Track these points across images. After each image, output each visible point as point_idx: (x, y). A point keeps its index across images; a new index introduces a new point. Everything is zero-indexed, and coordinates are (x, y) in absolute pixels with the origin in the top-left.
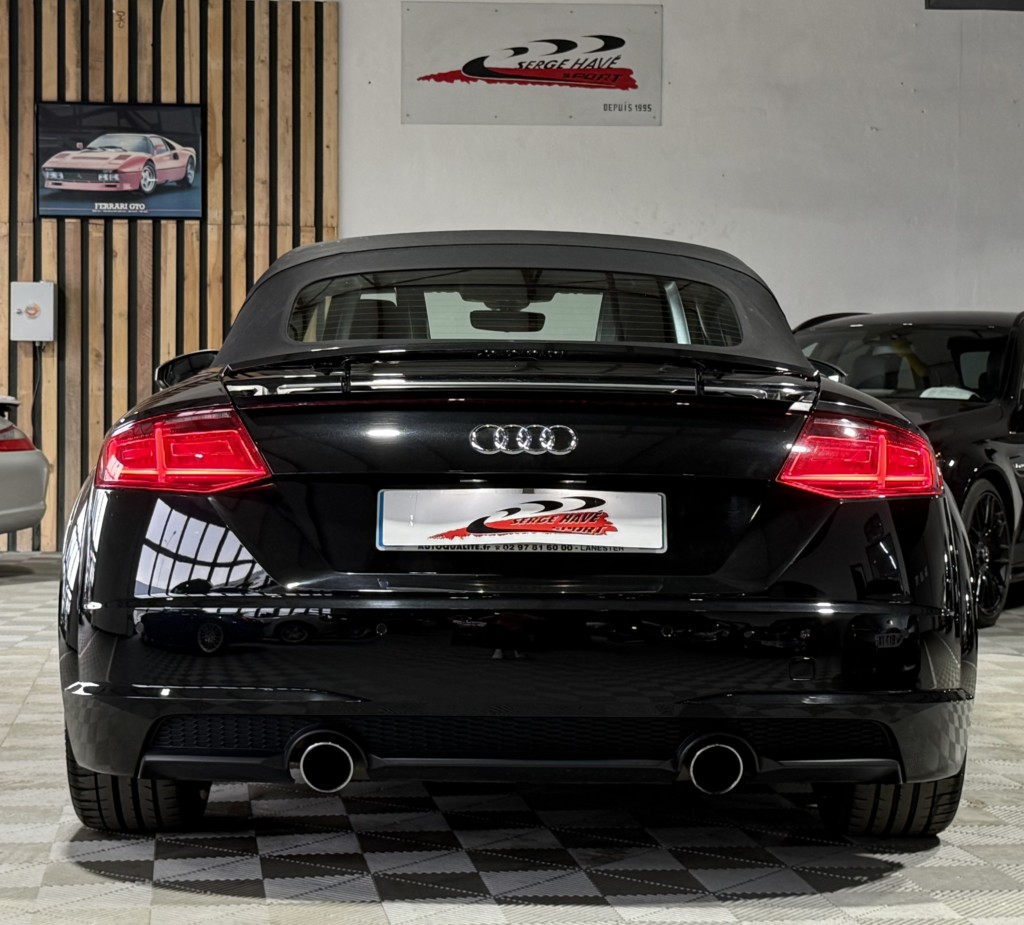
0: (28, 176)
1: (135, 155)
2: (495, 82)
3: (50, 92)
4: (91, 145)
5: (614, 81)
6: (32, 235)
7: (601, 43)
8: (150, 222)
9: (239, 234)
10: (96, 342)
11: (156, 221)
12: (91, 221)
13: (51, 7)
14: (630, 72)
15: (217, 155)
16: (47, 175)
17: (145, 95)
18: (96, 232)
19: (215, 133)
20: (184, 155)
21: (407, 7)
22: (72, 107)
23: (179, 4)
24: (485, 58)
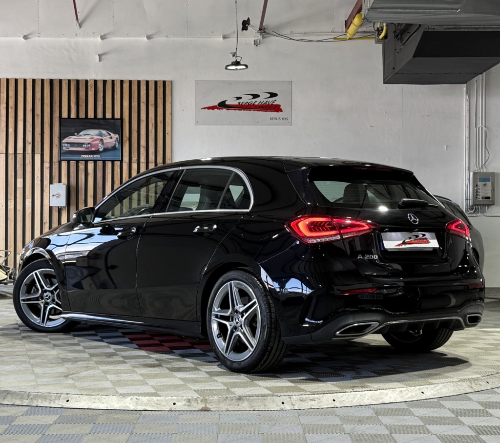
0: (57, 145)
1: (96, 137)
2: (230, 110)
3: (65, 115)
4: (80, 134)
5: (274, 109)
6: (58, 167)
7: (269, 95)
8: (102, 162)
9: (135, 166)
11: (104, 162)
12: (80, 162)
13: (65, 83)
14: (280, 106)
15: (126, 137)
16: (64, 145)
17: (100, 116)
18: (82, 166)
19: (126, 130)
20: (114, 137)
21: (197, 82)
22: (73, 120)
23: (113, 81)
24: (226, 101)
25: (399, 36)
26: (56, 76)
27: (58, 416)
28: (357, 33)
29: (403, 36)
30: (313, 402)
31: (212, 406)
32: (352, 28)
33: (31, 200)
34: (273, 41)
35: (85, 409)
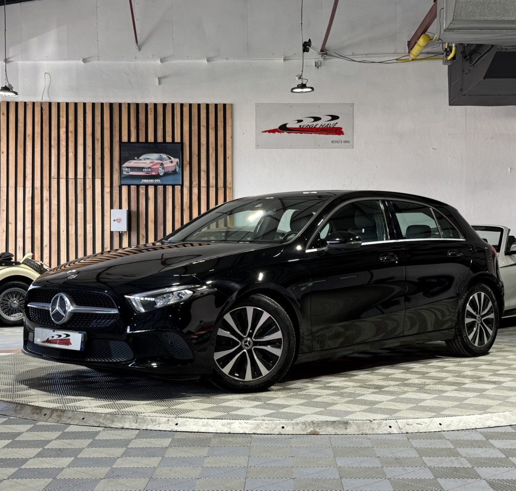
0: (117, 170)
1: (156, 161)
2: (290, 133)
3: (125, 139)
4: (140, 158)
5: (336, 131)
6: (118, 192)
7: (330, 118)
8: (162, 186)
9: (195, 190)
10: (142, 232)
11: (165, 186)
12: (141, 186)
13: (125, 107)
14: (341, 128)
15: (187, 161)
16: (124, 169)
17: (160, 140)
18: (142, 191)
19: (186, 154)
20: (175, 161)
21: (257, 105)
22: (133, 144)
23: (173, 105)
24: (286, 124)
25: (468, 57)
26: (115, 100)
27: (171, 439)
28: (421, 53)
29: (472, 56)
30: (420, 426)
31: (320, 431)
32: (416, 50)
33: (92, 225)
34: (335, 63)
35: (194, 432)
